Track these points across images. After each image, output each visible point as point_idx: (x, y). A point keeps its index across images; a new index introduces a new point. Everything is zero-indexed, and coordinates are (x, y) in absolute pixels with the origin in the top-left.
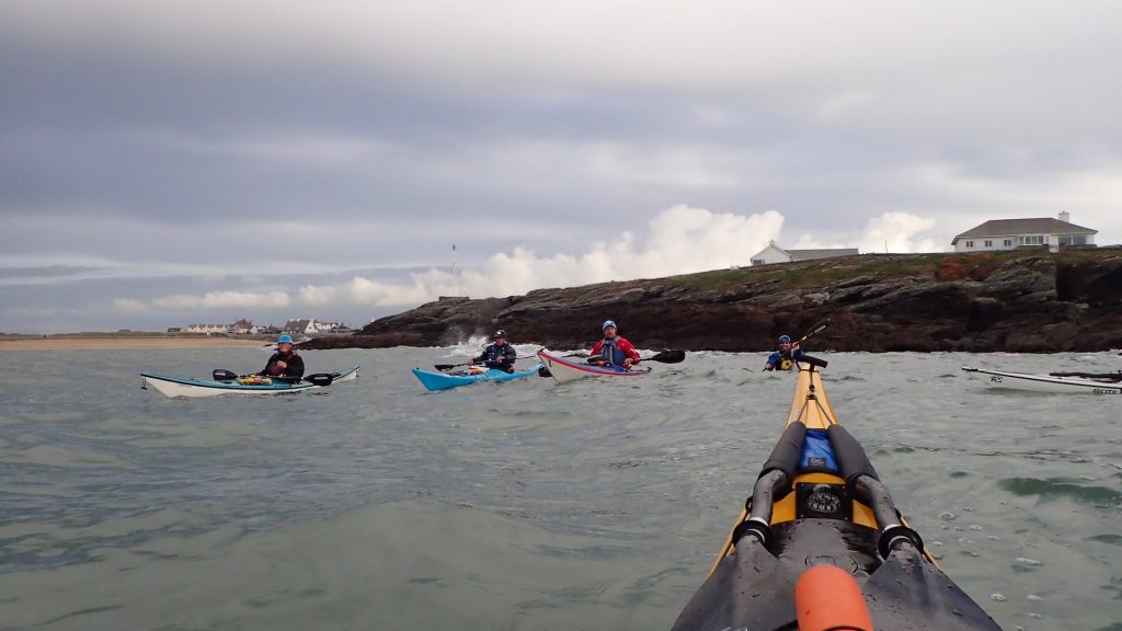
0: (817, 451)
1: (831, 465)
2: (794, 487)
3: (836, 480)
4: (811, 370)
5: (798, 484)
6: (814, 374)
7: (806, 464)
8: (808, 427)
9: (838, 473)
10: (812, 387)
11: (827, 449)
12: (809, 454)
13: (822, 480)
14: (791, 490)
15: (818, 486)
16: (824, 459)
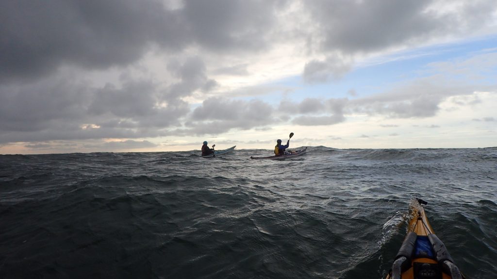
0: (423, 247)
1: (430, 254)
2: (412, 265)
3: (432, 262)
5: (415, 263)
7: (418, 253)
8: (418, 235)
9: (434, 258)
10: (419, 213)
11: (429, 247)
12: (419, 249)
13: (426, 261)
14: (411, 267)
15: (424, 264)
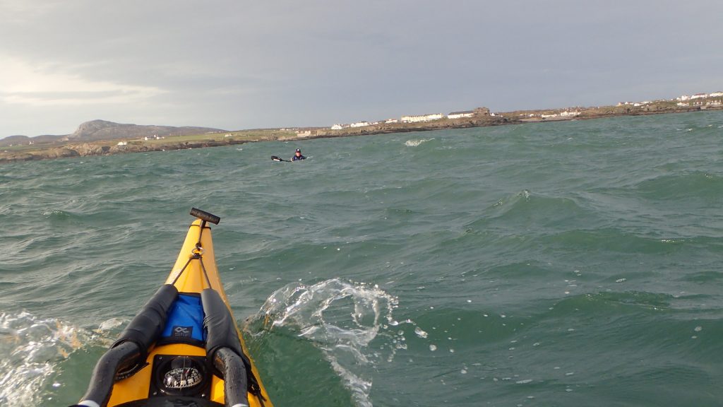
0: (184, 319)
1: (196, 334)
2: (150, 360)
3: (197, 351)
4: (203, 227)
5: (156, 357)
6: (204, 230)
7: (169, 334)
8: (179, 290)
9: (201, 344)
10: (199, 245)
11: (197, 317)
12: (175, 322)
13: (184, 352)
14: (146, 365)
15: (178, 358)
16: (190, 329)
